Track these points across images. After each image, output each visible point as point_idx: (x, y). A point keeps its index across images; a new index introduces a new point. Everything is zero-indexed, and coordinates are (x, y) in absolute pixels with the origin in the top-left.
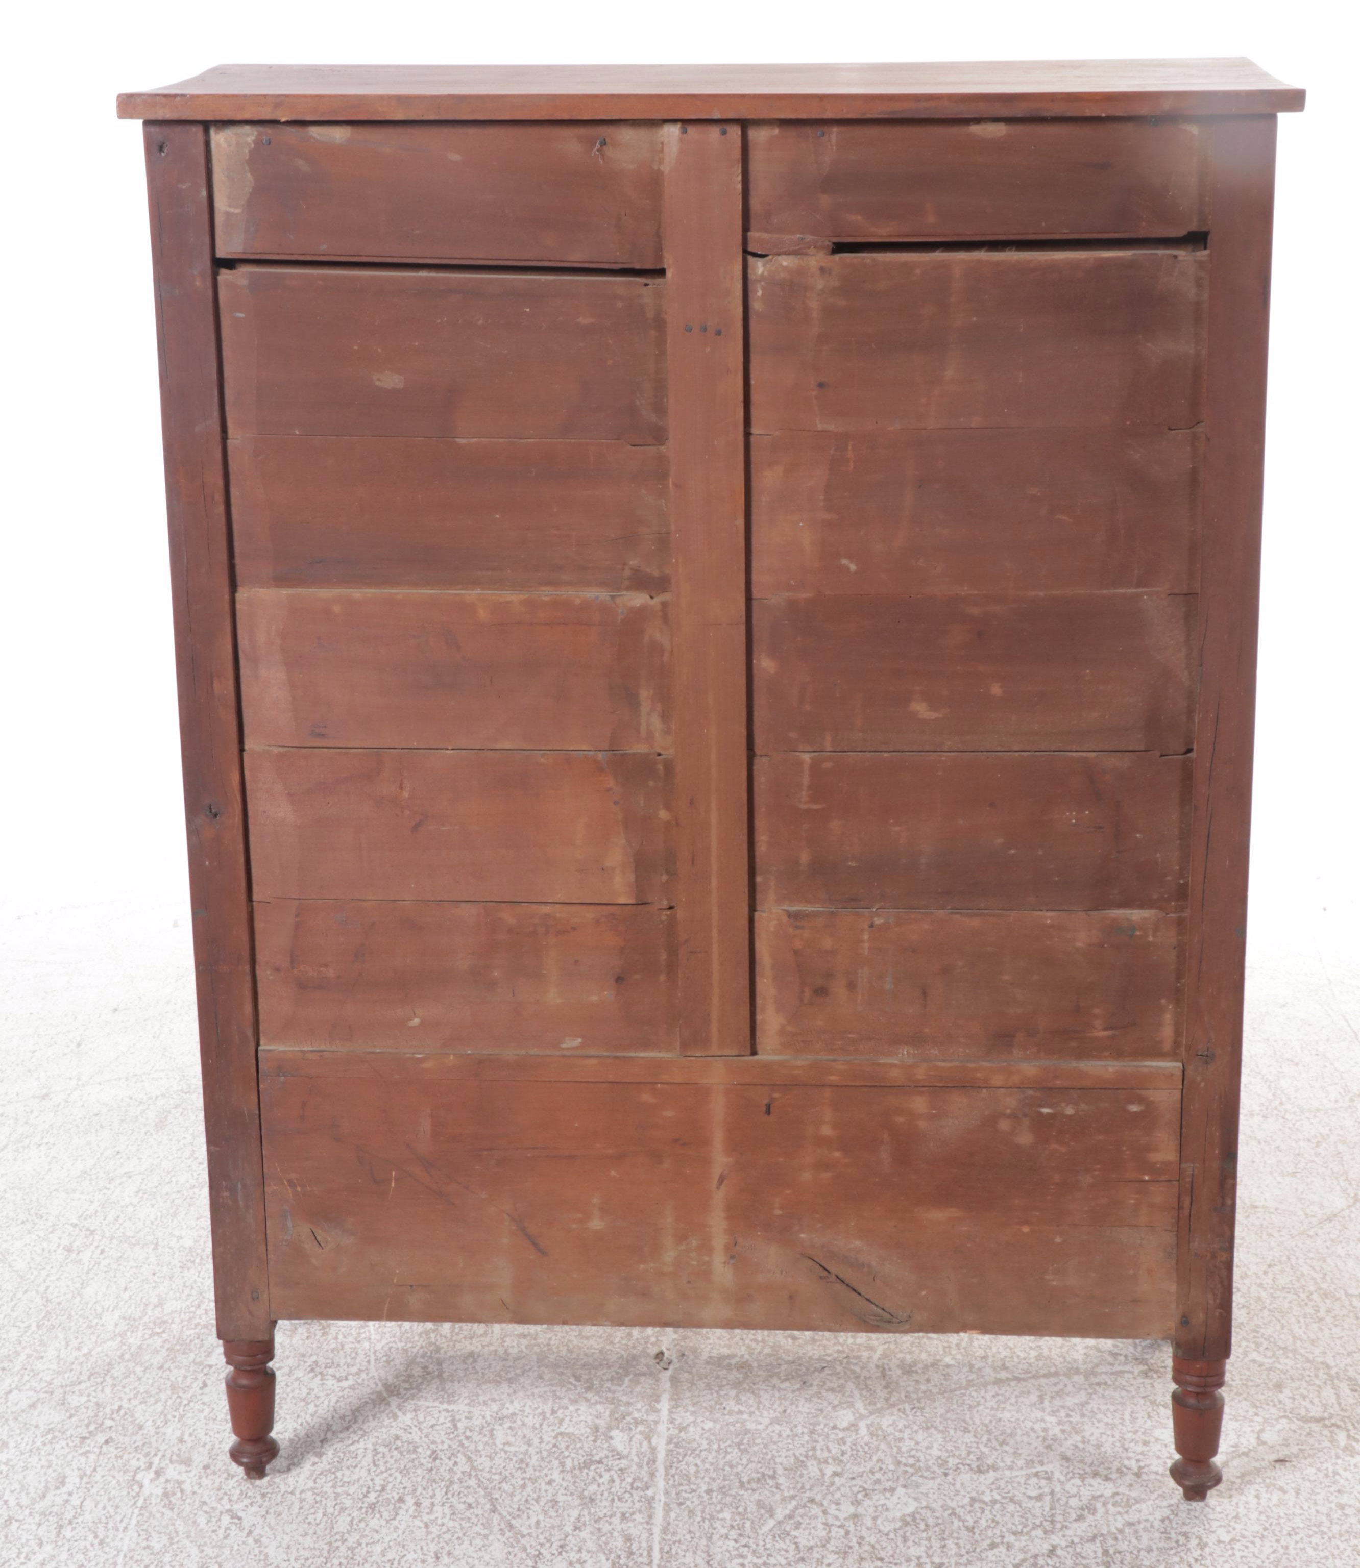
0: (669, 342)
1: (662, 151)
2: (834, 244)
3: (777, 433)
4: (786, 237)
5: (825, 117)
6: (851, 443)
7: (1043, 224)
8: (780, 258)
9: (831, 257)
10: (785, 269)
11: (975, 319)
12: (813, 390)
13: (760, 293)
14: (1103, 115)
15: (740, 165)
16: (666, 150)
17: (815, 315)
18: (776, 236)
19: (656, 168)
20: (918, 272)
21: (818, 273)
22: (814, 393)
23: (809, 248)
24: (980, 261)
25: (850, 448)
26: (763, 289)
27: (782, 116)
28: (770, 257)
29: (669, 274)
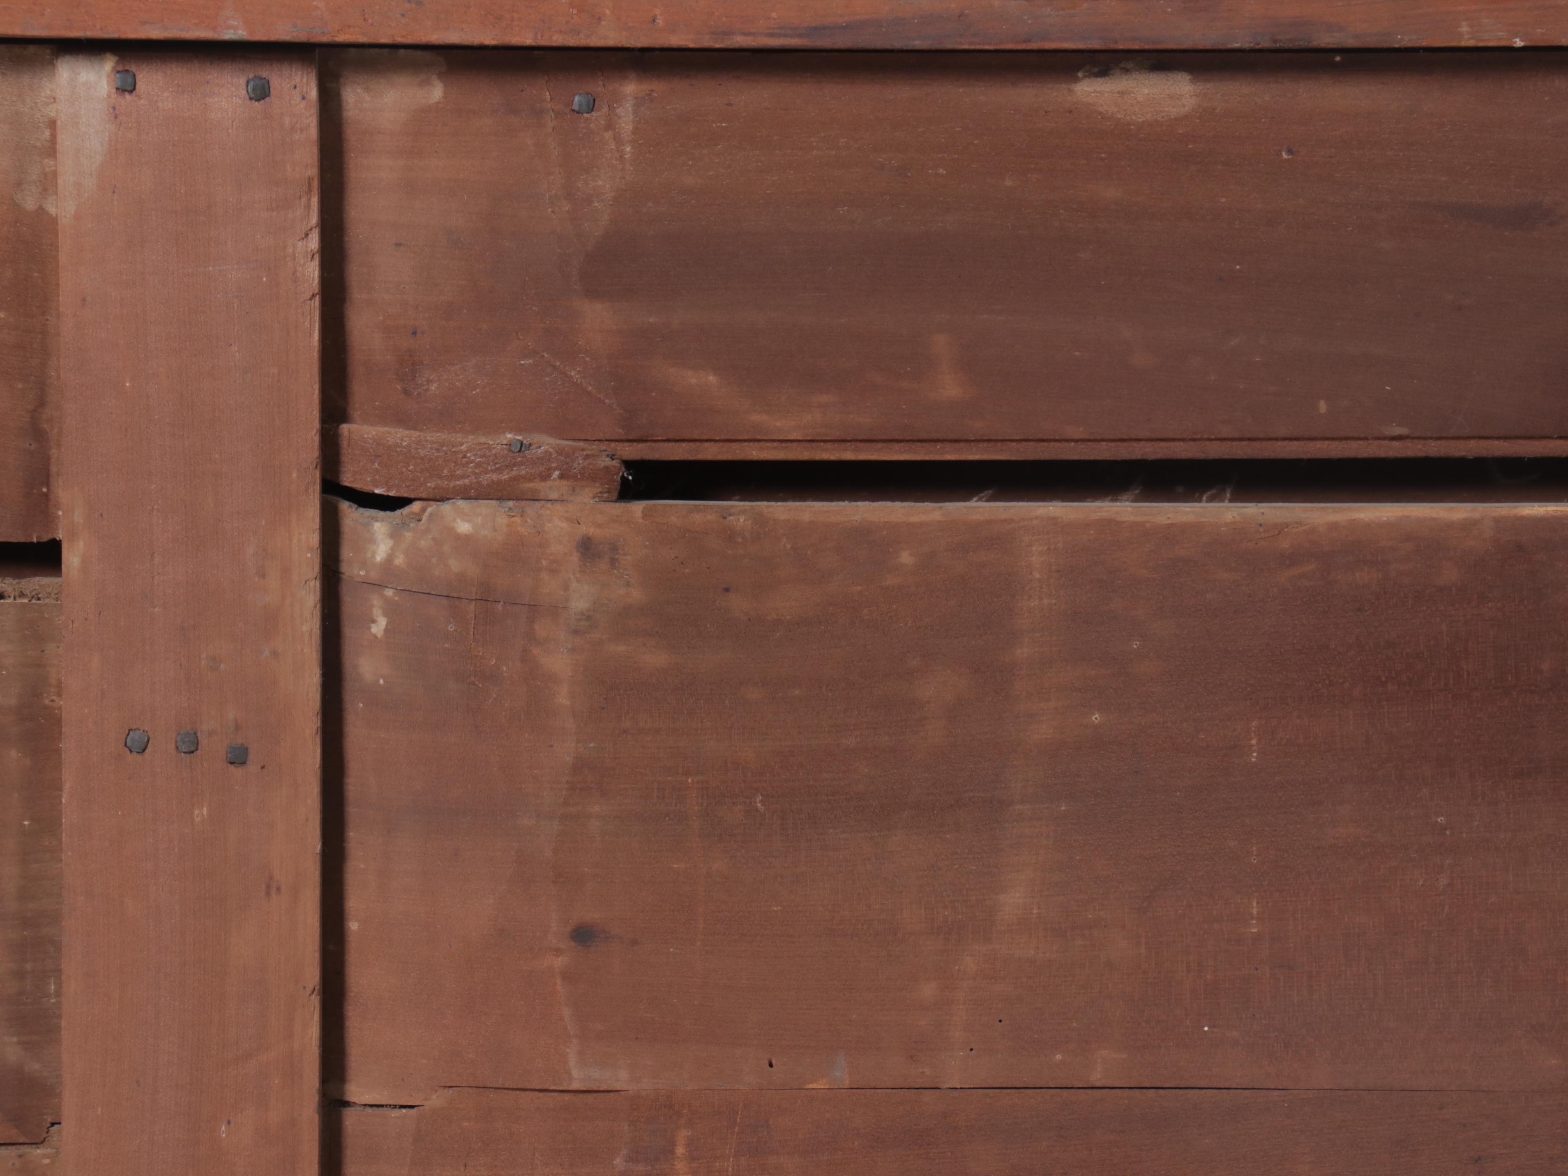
0: (67, 786)
1: (51, 150)
2: (629, 464)
3: (436, 1100)
4: (466, 442)
5: (595, 41)
6: (683, 1135)
7: (1323, 406)
8: (446, 508)
9: (619, 508)
10: (464, 542)
11: (1096, 718)
12: (558, 952)
13: (379, 627)
14: (1519, 43)
15: (315, 200)
16: (65, 141)
17: (563, 697)
18: (434, 436)
19: (30, 204)
20: (906, 558)
21: (575, 558)
22: (559, 962)
23: (545, 477)
24: (1110, 525)
25: (680, 1150)
26: (391, 610)
27: (453, 37)
28: (416, 506)
29: (71, 558)
